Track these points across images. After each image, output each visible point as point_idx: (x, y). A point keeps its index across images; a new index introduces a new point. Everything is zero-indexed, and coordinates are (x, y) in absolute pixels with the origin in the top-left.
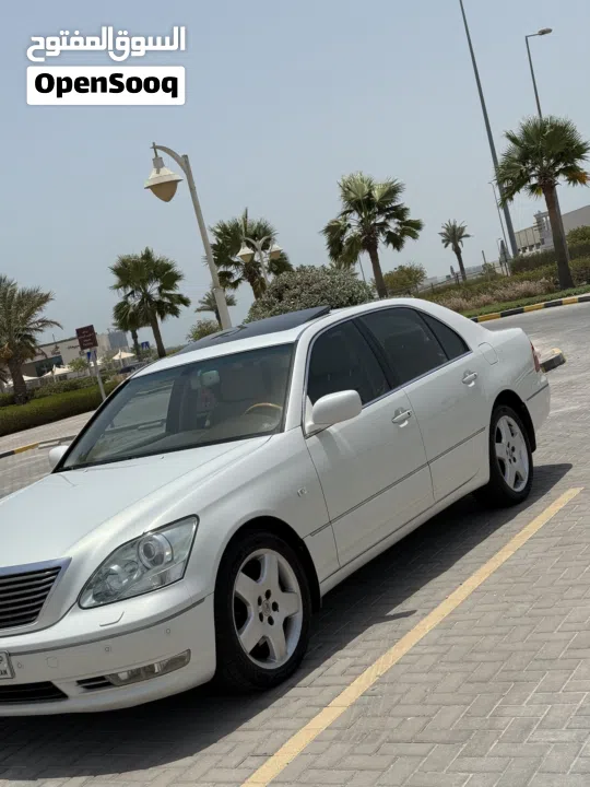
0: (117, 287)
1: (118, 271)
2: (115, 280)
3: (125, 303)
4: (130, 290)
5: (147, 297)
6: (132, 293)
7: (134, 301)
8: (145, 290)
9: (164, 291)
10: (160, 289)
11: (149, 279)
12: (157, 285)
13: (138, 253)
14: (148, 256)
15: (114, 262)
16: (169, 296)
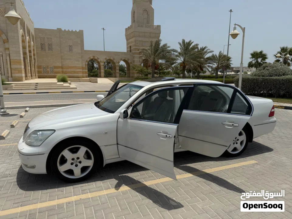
0: (251, 58)
1: (252, 54)
2: (251, 56)
3: (252, 62)
4: (254, 59)
5: (257, 61)
6: (254, 60)
7: (254, 62)
8: (257, 60)
9: (262, 61)
10: (261, 60)
11: (260, 57)
12: (261, 59)
13: (259, 51)
14: (261, 52)
15: (252, 52)
16: (263, 62)
